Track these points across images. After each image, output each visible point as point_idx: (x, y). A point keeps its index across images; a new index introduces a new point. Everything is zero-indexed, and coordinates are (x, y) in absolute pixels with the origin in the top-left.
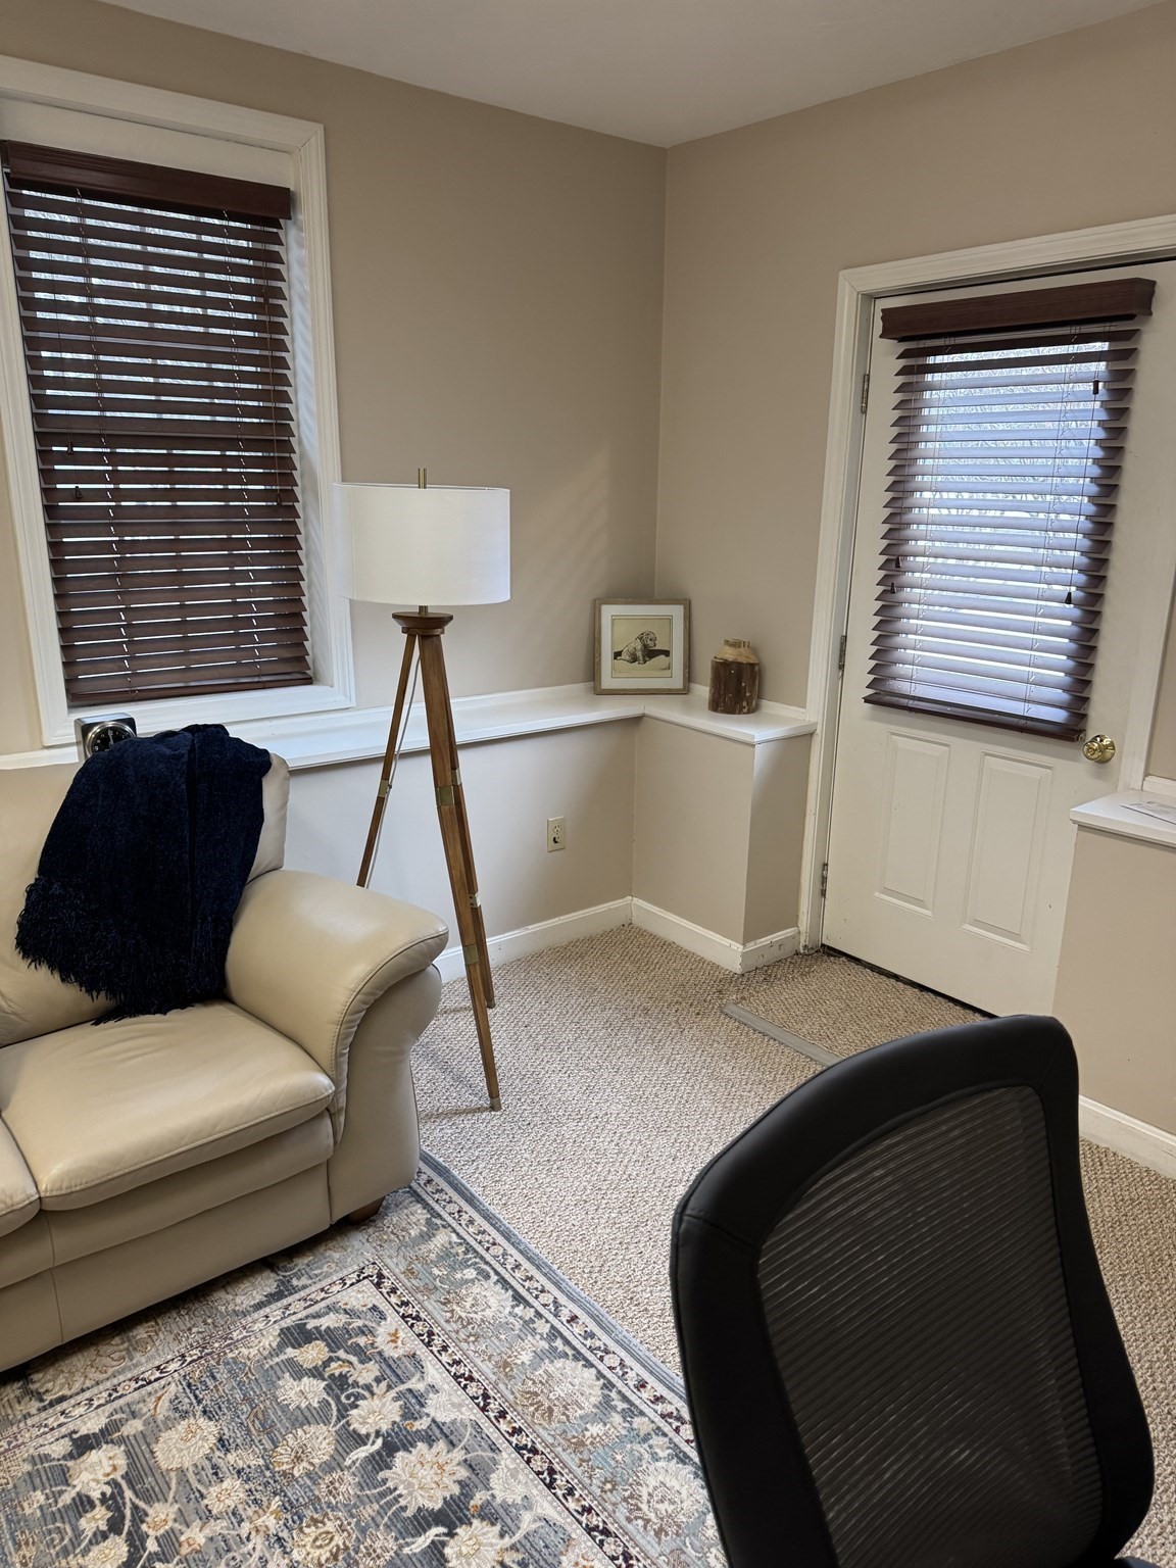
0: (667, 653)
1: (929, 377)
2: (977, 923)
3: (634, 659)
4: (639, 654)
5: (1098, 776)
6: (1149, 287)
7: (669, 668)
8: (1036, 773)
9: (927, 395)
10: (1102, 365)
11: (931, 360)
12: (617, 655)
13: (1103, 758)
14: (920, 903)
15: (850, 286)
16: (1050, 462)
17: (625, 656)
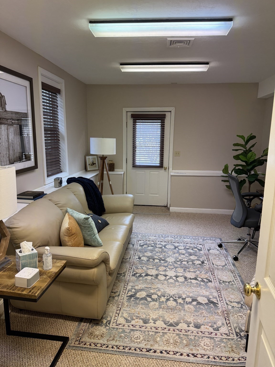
0: (95, 164)
1: (137, 123)
2: (151, 194)
3: (91, 165)
4: (92, 164)
5: (165, 172)
6: (165, 115)
7: (96, 166)
8: (157, 173)
9: (137, 125)
10: (160, 123)
11: (137, 121)
12: (89, 164)
13: (165, 169)
14: (143, 194)
15: (125, 110)
16: (156, 134)
17: (90, 165)
